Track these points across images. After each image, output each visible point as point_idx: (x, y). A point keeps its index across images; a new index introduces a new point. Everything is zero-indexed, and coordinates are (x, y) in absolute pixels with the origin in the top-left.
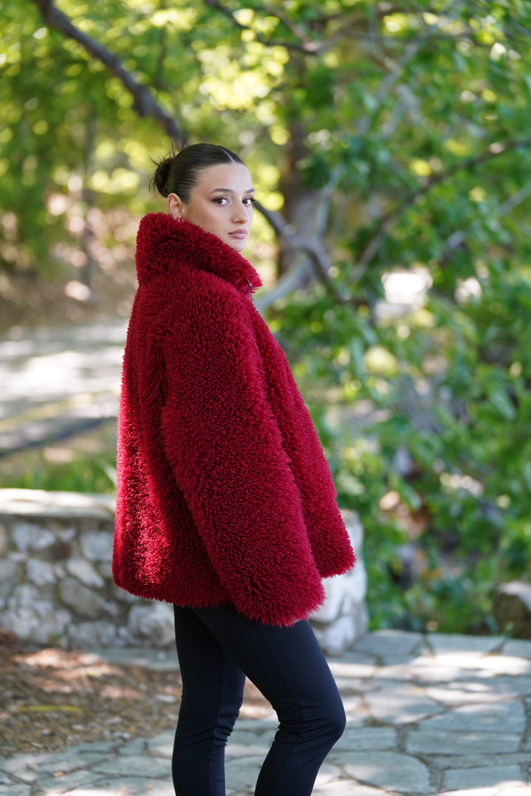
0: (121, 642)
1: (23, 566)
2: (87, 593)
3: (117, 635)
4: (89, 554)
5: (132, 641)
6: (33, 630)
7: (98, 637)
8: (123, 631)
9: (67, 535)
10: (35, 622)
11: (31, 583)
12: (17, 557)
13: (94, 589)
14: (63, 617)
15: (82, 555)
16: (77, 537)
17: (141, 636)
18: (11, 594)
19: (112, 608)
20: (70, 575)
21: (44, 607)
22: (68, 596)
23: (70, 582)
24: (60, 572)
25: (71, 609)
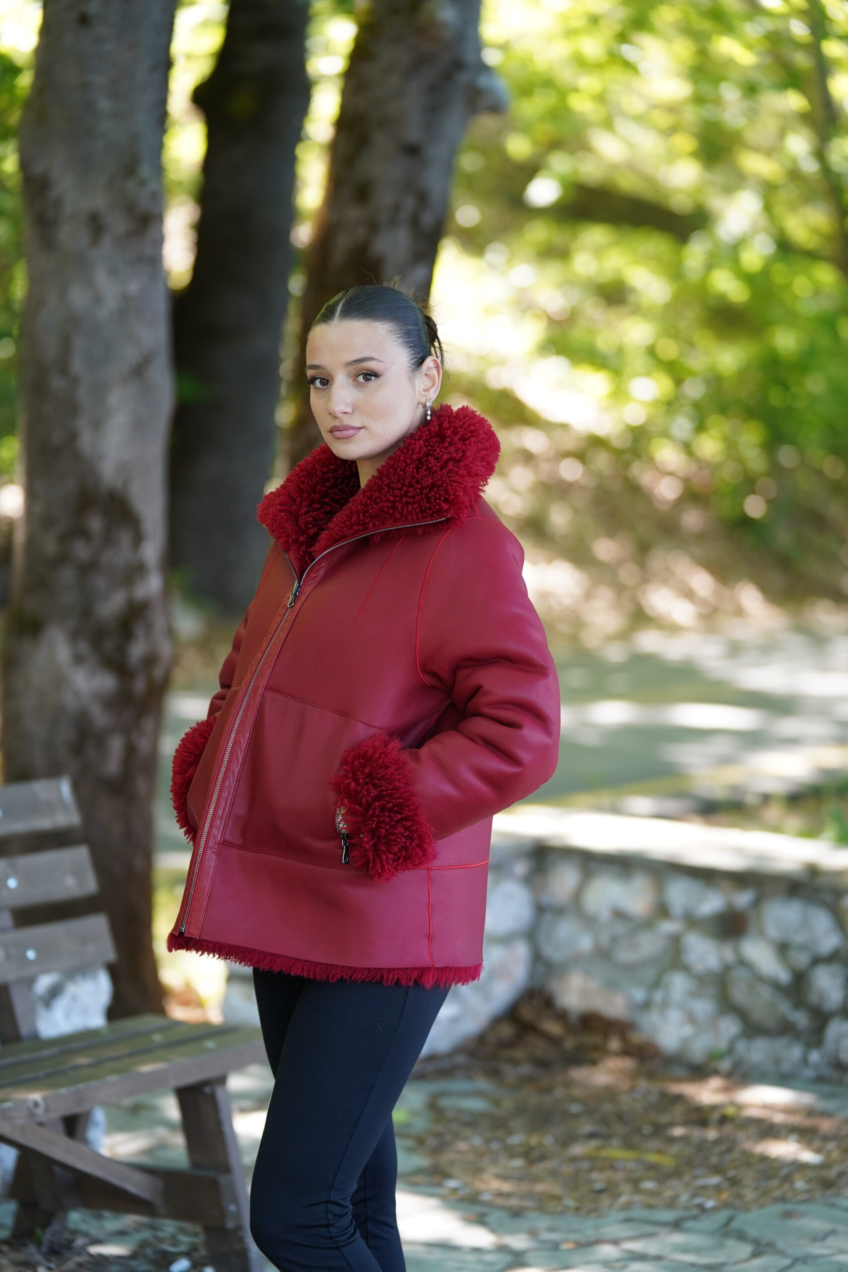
0: (809, 1073)
1: (676, 942)
2: (766, 993)
3: (805, 1061)
4: (773, 931)
5: (827, 1072)
6: (685, 1042)
7: (777, 1061)
8: (815, 1056)
9: (743, 899)
10: (687, 1030)
11: (686, 969)
12: (669, 927)
13: (776, 986)
14: (730, 1027)
15: (761, 934)
16: (757, 903)
17: (838, 1065)
18: (656, 984)
19: (801, 1019)
20: (743, 963)
21: (703, 1007)
22: (739, 994)
23: (740, 974)
24: (728, 954)
25: (741, 1013)
